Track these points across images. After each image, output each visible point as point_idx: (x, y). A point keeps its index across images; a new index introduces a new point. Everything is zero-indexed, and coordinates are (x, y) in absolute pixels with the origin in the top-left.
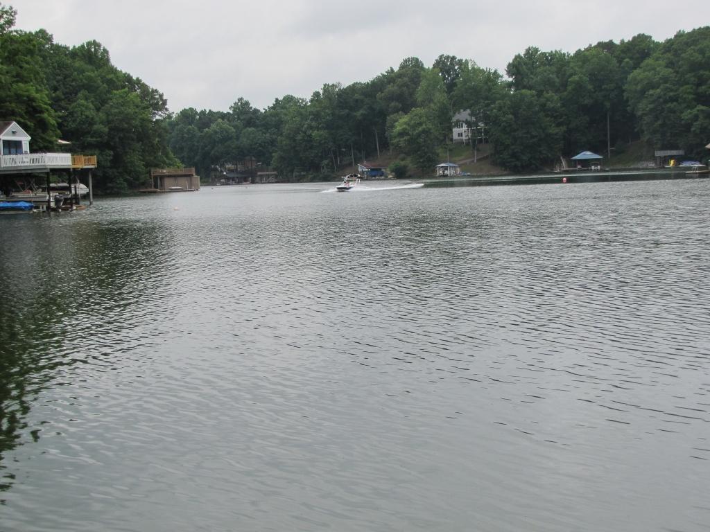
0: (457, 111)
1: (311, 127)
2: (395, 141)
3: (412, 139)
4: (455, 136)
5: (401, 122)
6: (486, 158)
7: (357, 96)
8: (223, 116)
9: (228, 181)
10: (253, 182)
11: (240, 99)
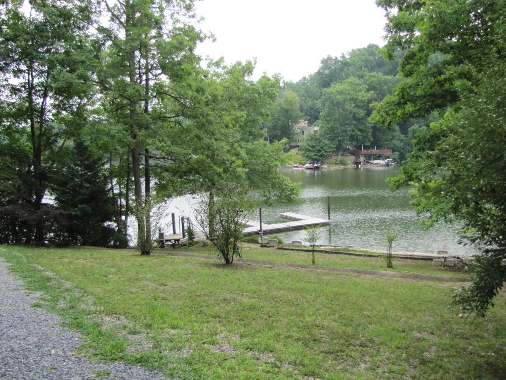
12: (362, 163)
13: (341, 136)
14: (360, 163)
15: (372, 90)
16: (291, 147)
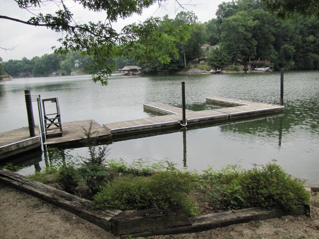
0: (76, 60)
1: (41, 64)
2: (61, 67)
3: (65, 67)
4: (76, 66)
5: (62, 63)
6: (83, 71)
7: (52, 57)
8: (20, 61)
9: (22, 77)
10: (28, 77)
11: (24, 57)
12: (249, 70)
13: (235, 51)
14: (248, 70)
15: (257, 20)
16: (200, 60)
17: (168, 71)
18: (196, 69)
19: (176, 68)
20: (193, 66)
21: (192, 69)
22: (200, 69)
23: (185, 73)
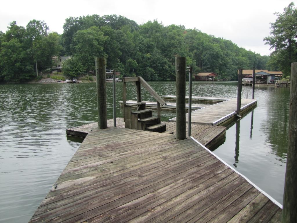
13: (90, 62)
15: (107, 35)
16: (52, 70)
17: (18, 80)
18: (49, 79)
19: (28, 78)
20: (45, 76)
21: (45, 79)
22: (54, 79)
23: (37, 83)
